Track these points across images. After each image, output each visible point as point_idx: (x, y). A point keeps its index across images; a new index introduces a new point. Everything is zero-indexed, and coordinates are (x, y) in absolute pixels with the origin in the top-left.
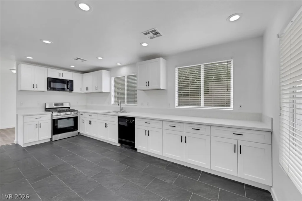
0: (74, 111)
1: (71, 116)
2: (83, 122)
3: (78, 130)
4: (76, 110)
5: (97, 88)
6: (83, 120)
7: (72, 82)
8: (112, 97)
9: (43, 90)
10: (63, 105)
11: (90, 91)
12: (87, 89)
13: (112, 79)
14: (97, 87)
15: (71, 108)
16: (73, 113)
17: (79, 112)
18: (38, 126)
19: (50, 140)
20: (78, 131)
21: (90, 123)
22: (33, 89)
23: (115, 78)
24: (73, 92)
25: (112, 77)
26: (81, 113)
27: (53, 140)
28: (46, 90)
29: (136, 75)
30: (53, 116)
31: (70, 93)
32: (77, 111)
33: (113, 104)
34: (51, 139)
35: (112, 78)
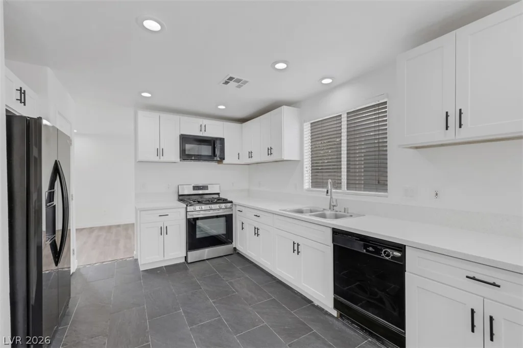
0: (225, 201)
1: (221, 213)
2: (243, 228)
3: (234, 243)
4: (229, 199)
5: (270, 151)
6: (242, 223)
7: (222, 140)
8: (305, 172)
9: (173, 160)
10: (208, 189)
11: (255, 159)
12: (250, 155)
13: (305, 127)
14: (271, 148)
15: (222, 196)
16: (223, 206)
17: (236, 205)
18: (164, 231)
19: (183, 260)
20: (234, 245)
21: (257, 232)
22: (157, 159)
23: (311, 123)
24: (225, 162)
25: (305, 122)
26: (238, 208)
27: (189, 261)
28: (178, 160)
29: (385, 103)
30: (188, 213)
31: (220, 165)
32: (231, 202)
33: (308, 190)
34: (186, 258)
35: (305, 124)
